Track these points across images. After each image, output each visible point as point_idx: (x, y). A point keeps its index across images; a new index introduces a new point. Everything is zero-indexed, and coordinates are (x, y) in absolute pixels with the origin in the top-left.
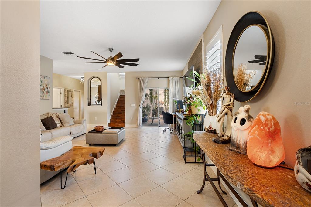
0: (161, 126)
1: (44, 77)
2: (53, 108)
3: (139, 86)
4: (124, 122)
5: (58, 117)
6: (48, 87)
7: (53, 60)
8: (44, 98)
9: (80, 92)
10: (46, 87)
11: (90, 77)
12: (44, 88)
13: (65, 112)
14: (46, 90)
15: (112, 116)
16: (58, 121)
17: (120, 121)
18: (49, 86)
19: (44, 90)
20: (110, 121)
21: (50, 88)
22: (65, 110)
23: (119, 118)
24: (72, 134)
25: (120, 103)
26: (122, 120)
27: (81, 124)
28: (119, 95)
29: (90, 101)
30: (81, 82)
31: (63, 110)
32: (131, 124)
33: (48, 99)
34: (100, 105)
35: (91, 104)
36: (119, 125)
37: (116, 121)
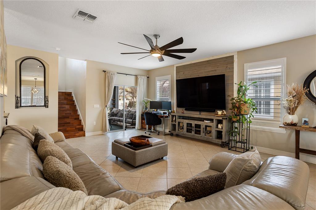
3: (107, 81)
17: (74, 129)
29: (19, 99)
34: (43, 106)
35: (21, 104)
36: (76, 134)
37: (67, 129)
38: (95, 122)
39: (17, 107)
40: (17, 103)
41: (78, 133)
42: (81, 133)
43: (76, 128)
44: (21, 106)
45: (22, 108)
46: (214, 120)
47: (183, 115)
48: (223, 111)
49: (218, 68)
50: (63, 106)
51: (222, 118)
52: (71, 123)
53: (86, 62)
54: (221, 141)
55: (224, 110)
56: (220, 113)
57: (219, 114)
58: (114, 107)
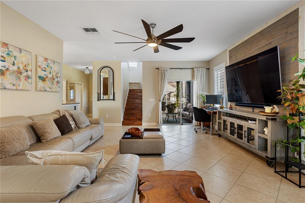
0: (183, 124)
1: (54, 63)
2: (63, 104)
3: (160, 77)
4: (141, 119)
5: (72, 116)
6: (58, 76)
7: (63, 41)
8: (53, 90)
9: (81, 84)
10: (55, 75)
11: (101, 67)
12: (54, 77)
13: (75, 109)
14: (56, 80)
15: (124, 112)
16: (72, 122)
17: (136, 118)
18: (59, 74)
19: (54, 79)
20: (123, 119)
21: (60, 77)
22: (75, 107)
23: (133, 115)
24: (92, 139)
25: (131, 98)
26: (138, 117)
27: (98, 124)
28: (128, 89)
29: (99, 95)
30: (85, 73)
31: (73, 106)
32: (149, 122)
33: (58, 92)
34: (112, 100)
35: (101, 98)
36: (135, 123)
37: (131, 118)
38: (150, 114)
39: (98, 100)
40: (98, 98)
41: (136, 122)
42: (139, 122)
43: (137, 118)
44: (101, 100)
45: (101, 101)
46: (257, 120)
47: (230, 112)
48: (273, 107)
49: (273, 38)
50: (134, 100)
51: (267, 118)
52: (135, 114)
53: (142, 63)
54: (265, 155)
55: (275, 106)
56: (268, 109)
57: (266, 112)
58: (190, 102)
